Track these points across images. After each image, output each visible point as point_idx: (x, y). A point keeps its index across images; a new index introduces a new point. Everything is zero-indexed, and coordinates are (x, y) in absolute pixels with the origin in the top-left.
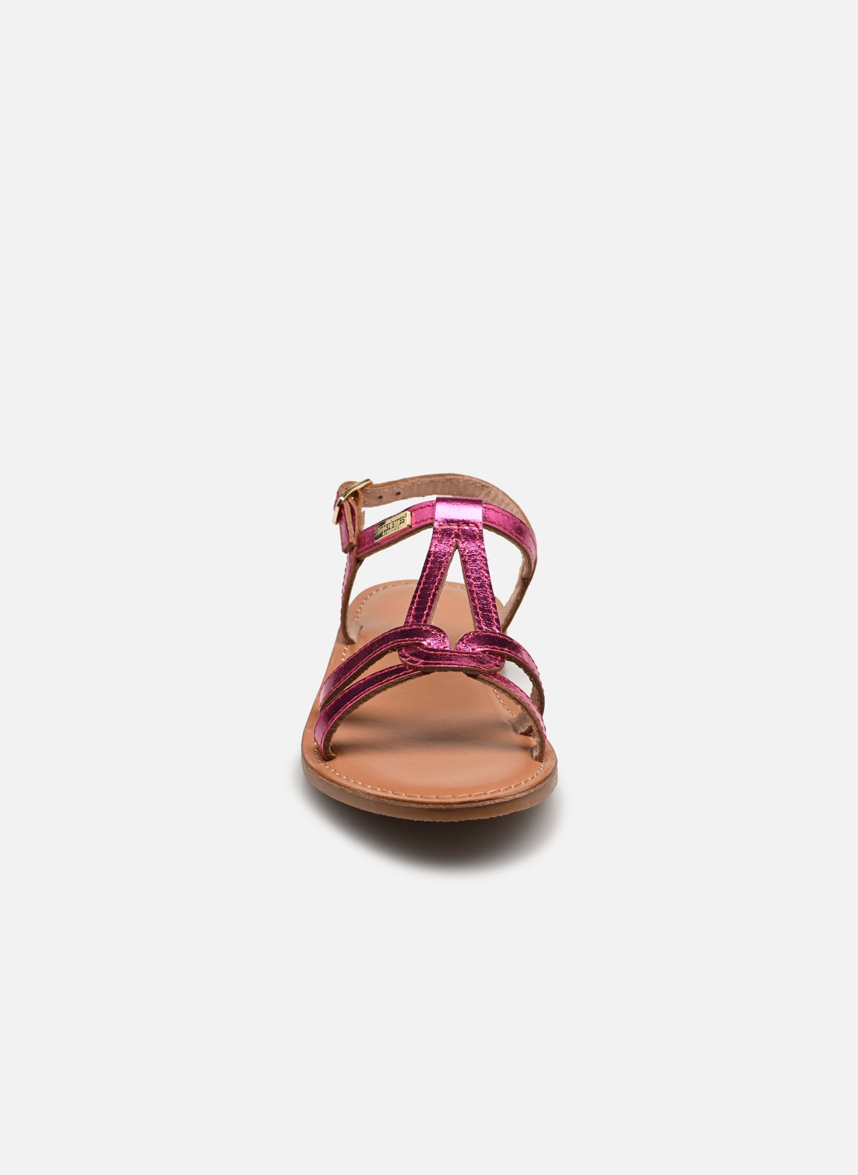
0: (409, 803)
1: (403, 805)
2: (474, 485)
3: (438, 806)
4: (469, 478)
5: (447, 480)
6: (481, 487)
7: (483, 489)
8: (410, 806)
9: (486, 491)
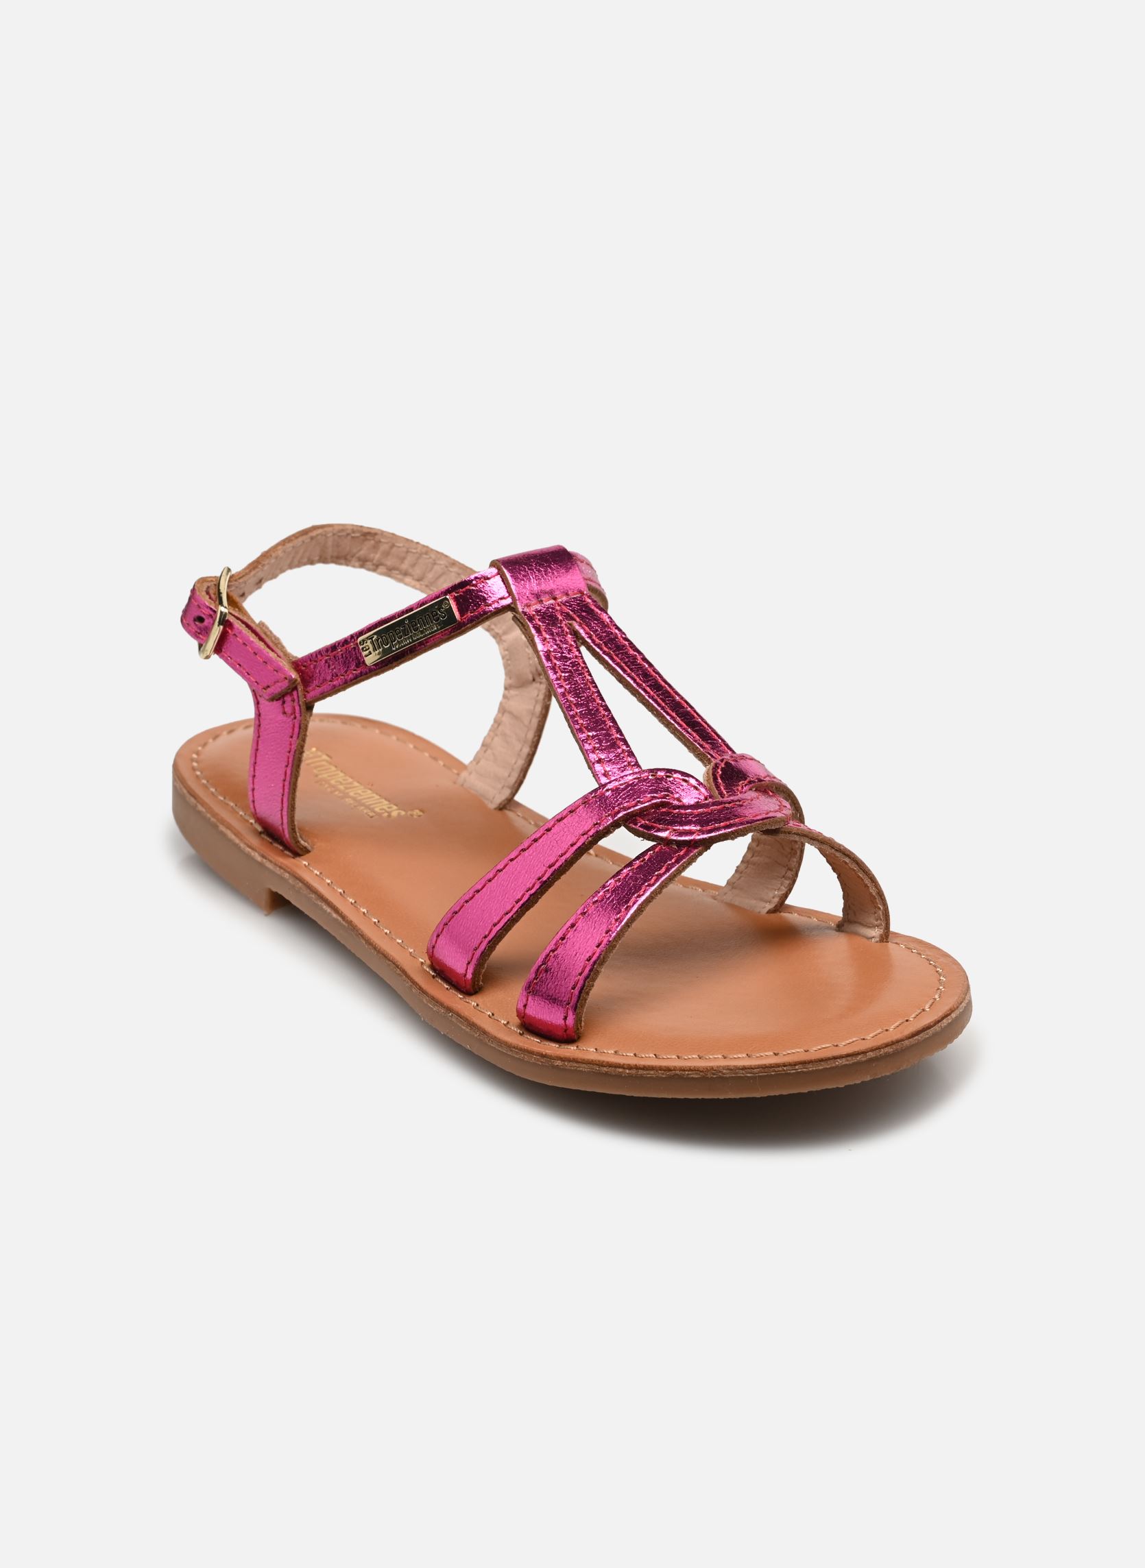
0: (832, 1061)
1: (821, 1068)
2: (349, 537)
3: (882, 1051)
4: (341, 528)
5: (312, 538)
6: (362, 537)
7: (366, 540)
8: (834, 1065)
9: (372, 542)
